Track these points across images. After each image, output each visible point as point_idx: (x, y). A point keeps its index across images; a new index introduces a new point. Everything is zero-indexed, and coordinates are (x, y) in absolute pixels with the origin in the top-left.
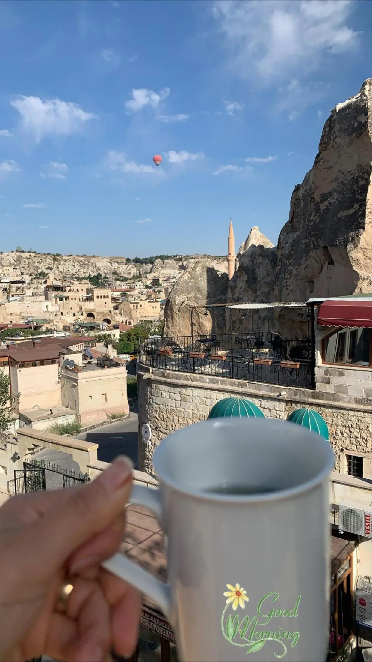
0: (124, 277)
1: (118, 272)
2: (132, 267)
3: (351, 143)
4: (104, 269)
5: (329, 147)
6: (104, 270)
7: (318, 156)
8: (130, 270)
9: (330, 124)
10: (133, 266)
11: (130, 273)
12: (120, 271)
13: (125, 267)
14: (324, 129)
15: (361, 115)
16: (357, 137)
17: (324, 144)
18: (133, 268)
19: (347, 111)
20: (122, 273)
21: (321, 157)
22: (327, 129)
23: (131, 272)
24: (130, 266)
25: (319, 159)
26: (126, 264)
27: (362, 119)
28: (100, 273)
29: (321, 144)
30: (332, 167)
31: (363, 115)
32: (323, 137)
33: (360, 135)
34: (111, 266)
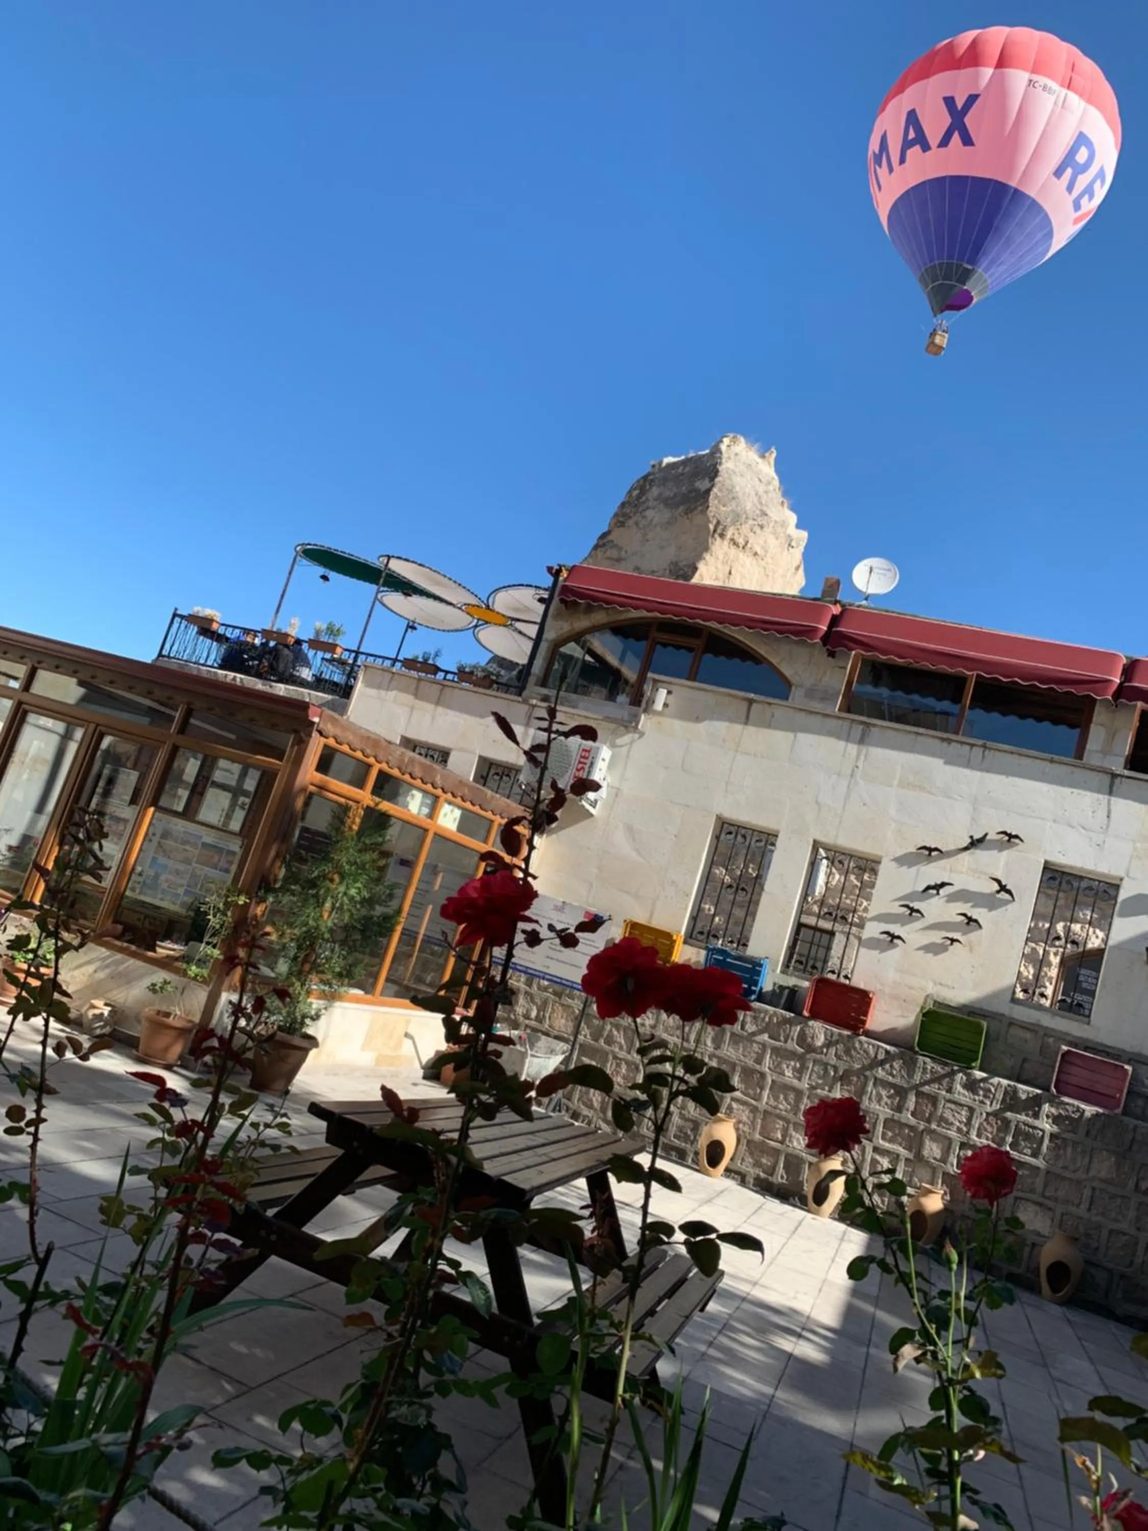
3: (670, 523)
5: (630, 522)
7: (604, 536)
9: (645, 483)
14: (630, 492)
15: (703, 478)
16: (686, 514)
17: (621, 518)
19: (680, 470)
21: (610, 538)
22: (636, 493)
25: (605, 540)
27: (702, 485)
29: (616, 515)
30: (624, 559)
31: (707, 480)
32: (623, 505)
33: (692, 511)
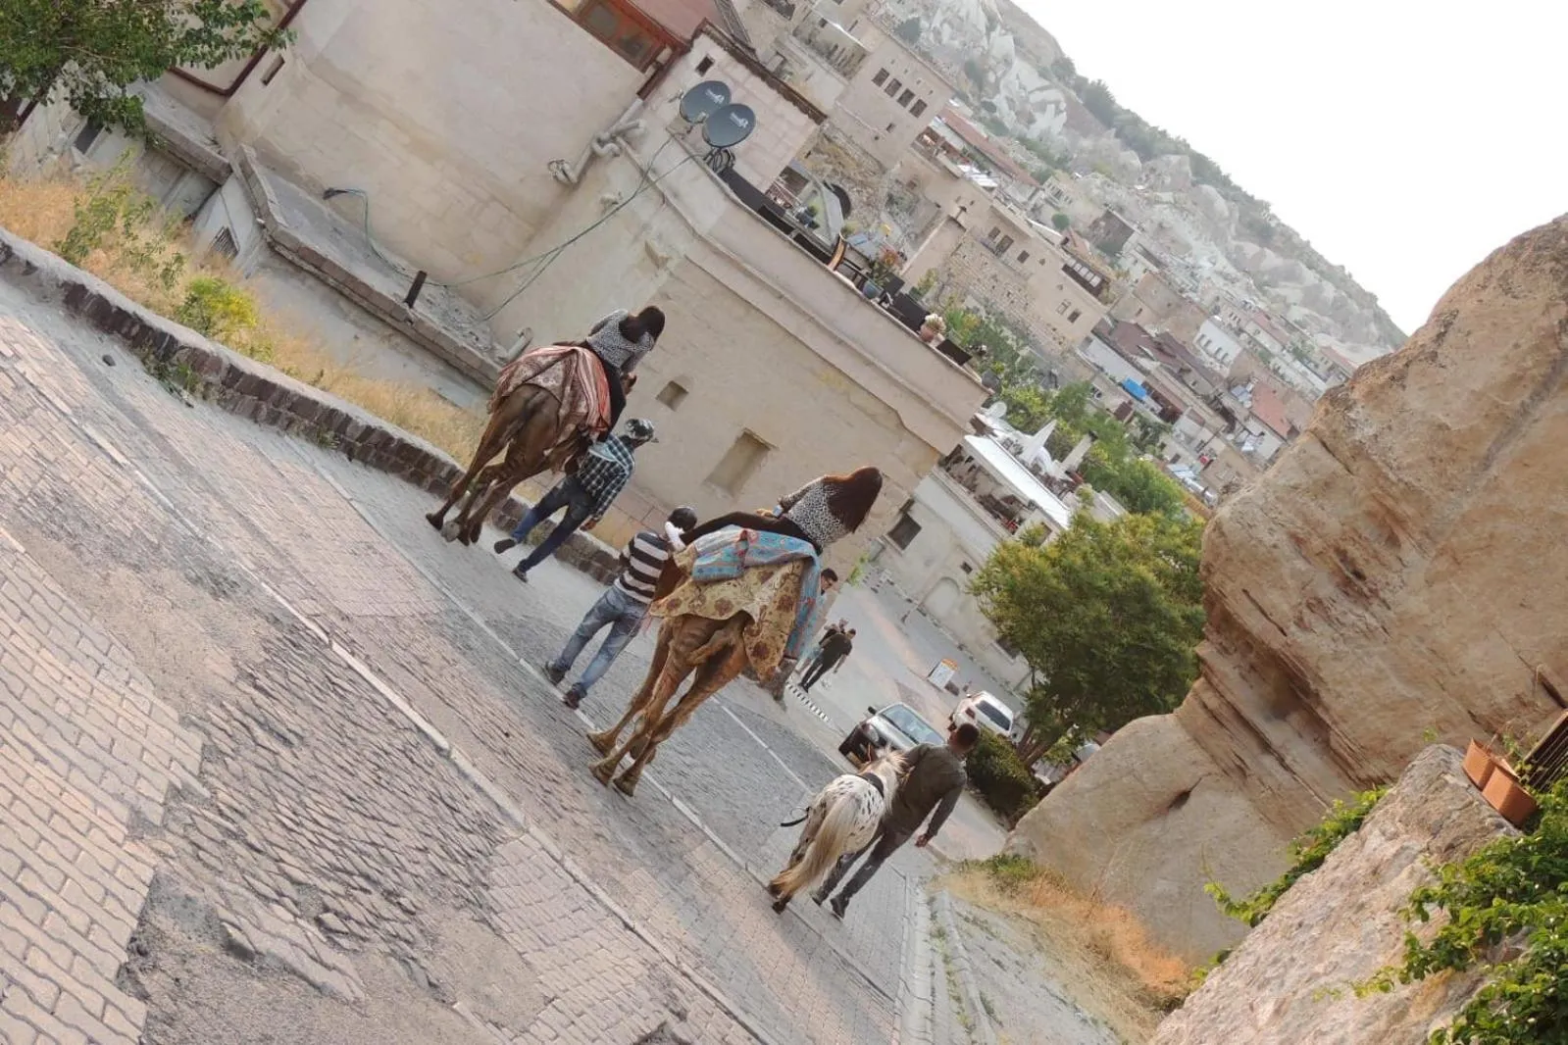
0: (997, 114)
1: (992, 78)
2: (1057, 103)
4: (950, 23)
6: (946, 26)
8: (1042, 107)
10: (1063, 106)
11: (1031, 121)
12: (998, 80)
13: (1033, 80)
18: (1058, 112)
20: (1004, 93)
23: (1037, 115)
24: (1053, 94)
26: (1043, 74)
28: (924, 24)
34: (984, 31)
